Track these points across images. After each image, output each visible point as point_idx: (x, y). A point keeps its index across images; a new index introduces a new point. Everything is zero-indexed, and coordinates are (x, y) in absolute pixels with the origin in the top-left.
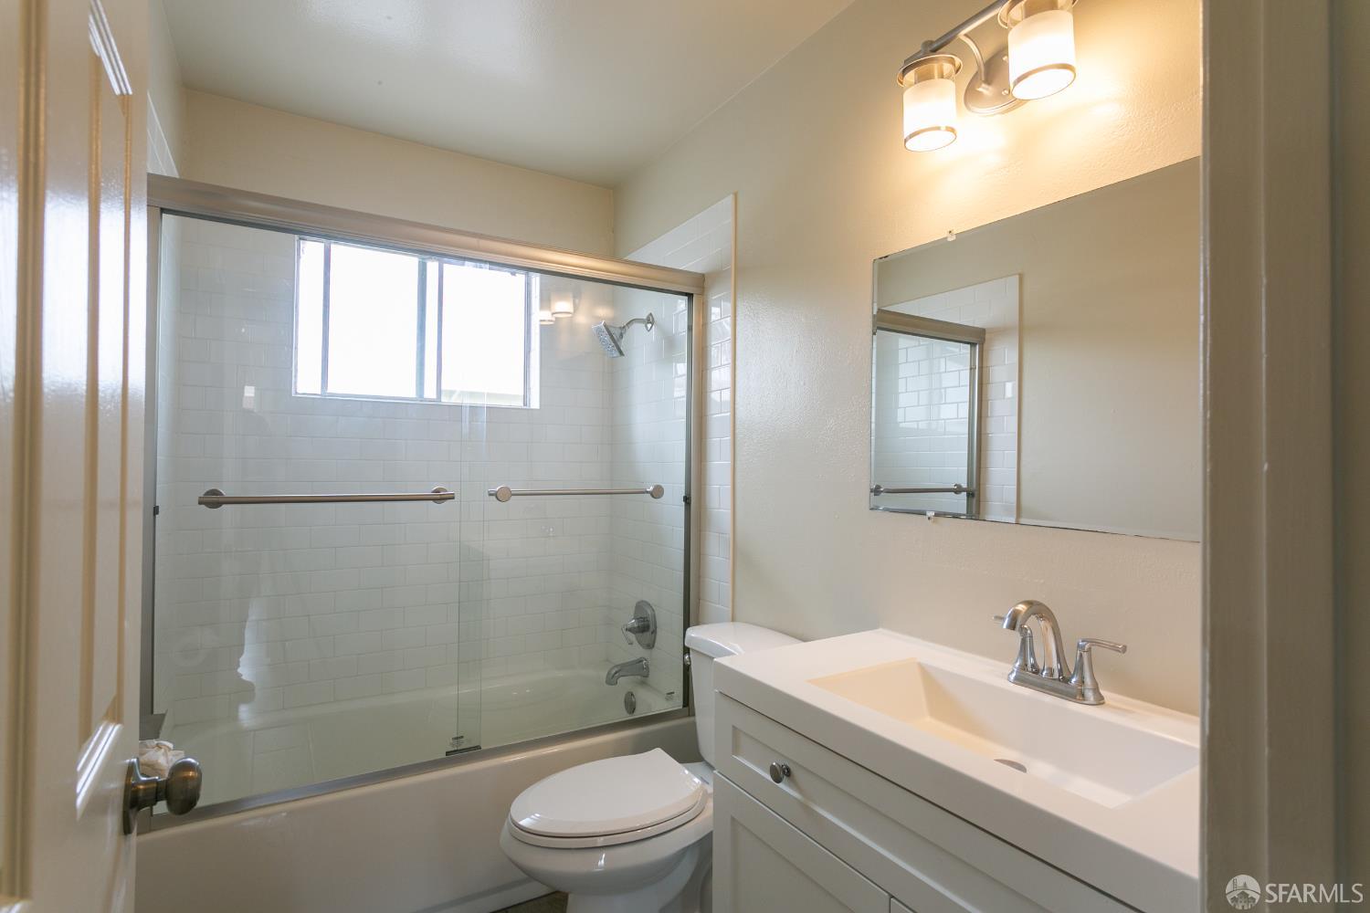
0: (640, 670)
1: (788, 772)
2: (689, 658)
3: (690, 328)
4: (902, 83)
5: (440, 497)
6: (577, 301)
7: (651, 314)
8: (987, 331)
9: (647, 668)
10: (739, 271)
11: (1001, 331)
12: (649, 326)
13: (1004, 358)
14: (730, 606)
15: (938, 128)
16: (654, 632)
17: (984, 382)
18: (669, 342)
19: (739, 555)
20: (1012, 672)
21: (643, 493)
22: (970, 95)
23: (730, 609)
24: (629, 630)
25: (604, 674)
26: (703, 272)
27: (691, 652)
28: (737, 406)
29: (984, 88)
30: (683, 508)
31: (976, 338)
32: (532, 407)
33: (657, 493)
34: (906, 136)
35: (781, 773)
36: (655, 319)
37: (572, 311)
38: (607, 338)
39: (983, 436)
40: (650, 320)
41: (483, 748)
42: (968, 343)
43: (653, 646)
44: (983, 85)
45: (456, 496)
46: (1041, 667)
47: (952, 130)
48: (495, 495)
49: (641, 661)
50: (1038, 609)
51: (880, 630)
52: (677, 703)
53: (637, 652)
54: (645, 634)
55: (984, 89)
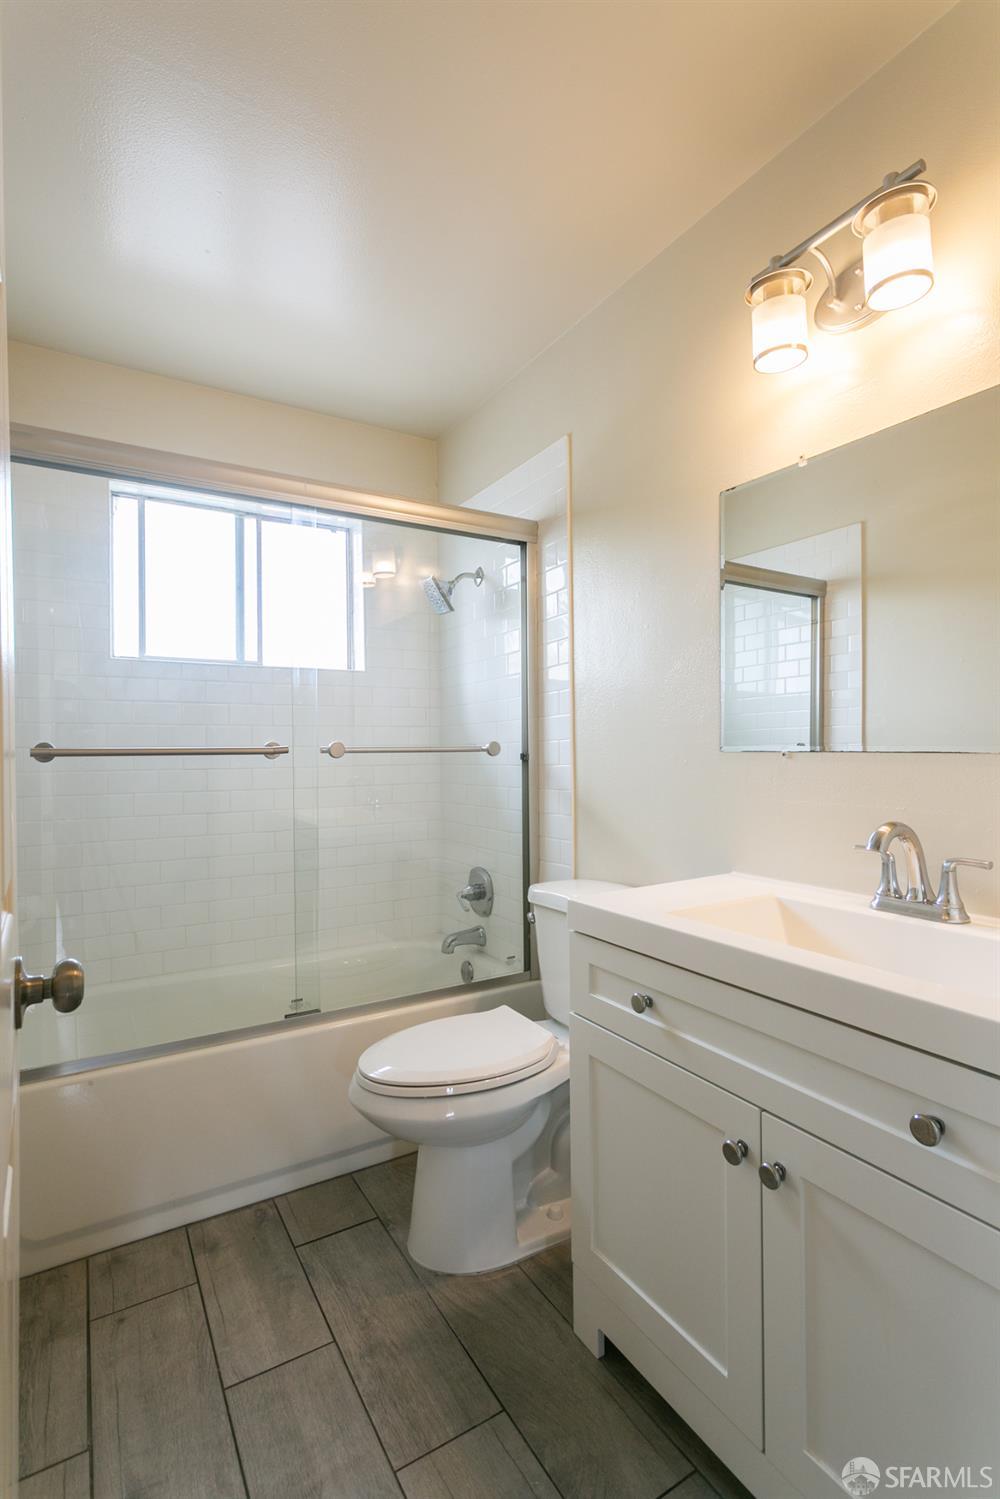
0: (477, 939)
1: (650, 1003)
2: (533, 915)
3: (524, 579)
4: (750, 302)
5: (272, 753)
6: (399, 561)
7: (480, 568)
8: (829, 584)
9: (484, 936)
10: (575, 515)
11: (843, 583)
12: (479, 580)
13: (846, 610)
14: (573, 865)
15: (789, 346)
16: (491, 899)
17: (826, 637)
18: (500, 595)
19: (580, 808)
20: (875, 898)
21: (478, 751)
22: (820, 313)
23: (573, 869)
24: (465, 897)
25: (439, 945)
26: (537, 519)
27: (535, 908)
28: (575, 656)
29: (836, 304)
30: (521, 767)
31: (817, 592)
32: (357, 669)
33: (494, 750)
34: (755, 356)
35: (644, 1004)
36: (485, 573)
37: (394, 571)
38: (437, 594)
39: (826, 693)
40: (479, 574)
41: (323, 1011)
42: (809, 596)
43: (490, 913)
44: (836, 301)
45: (290, 749)
46: (904, 894)
47: (803, 348)
48: (329, 751)
49: (478, 929)
50: (902, 831)
51: (734, 873)
52: (518, 967)
53: (473, 920)
54: (482, 901)
55: (836, 306)
